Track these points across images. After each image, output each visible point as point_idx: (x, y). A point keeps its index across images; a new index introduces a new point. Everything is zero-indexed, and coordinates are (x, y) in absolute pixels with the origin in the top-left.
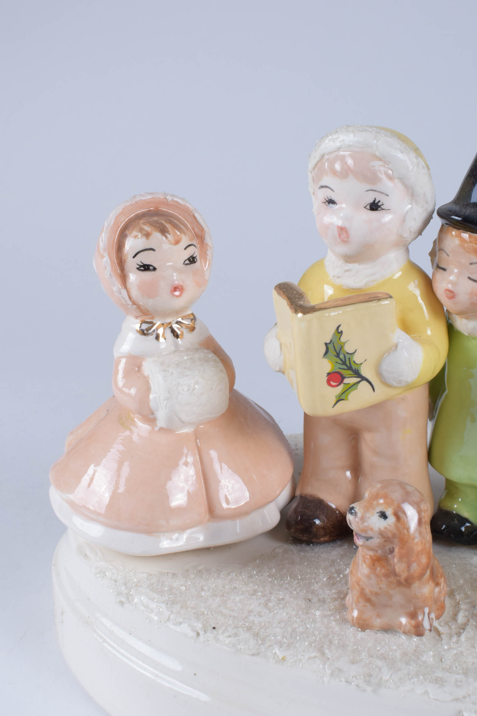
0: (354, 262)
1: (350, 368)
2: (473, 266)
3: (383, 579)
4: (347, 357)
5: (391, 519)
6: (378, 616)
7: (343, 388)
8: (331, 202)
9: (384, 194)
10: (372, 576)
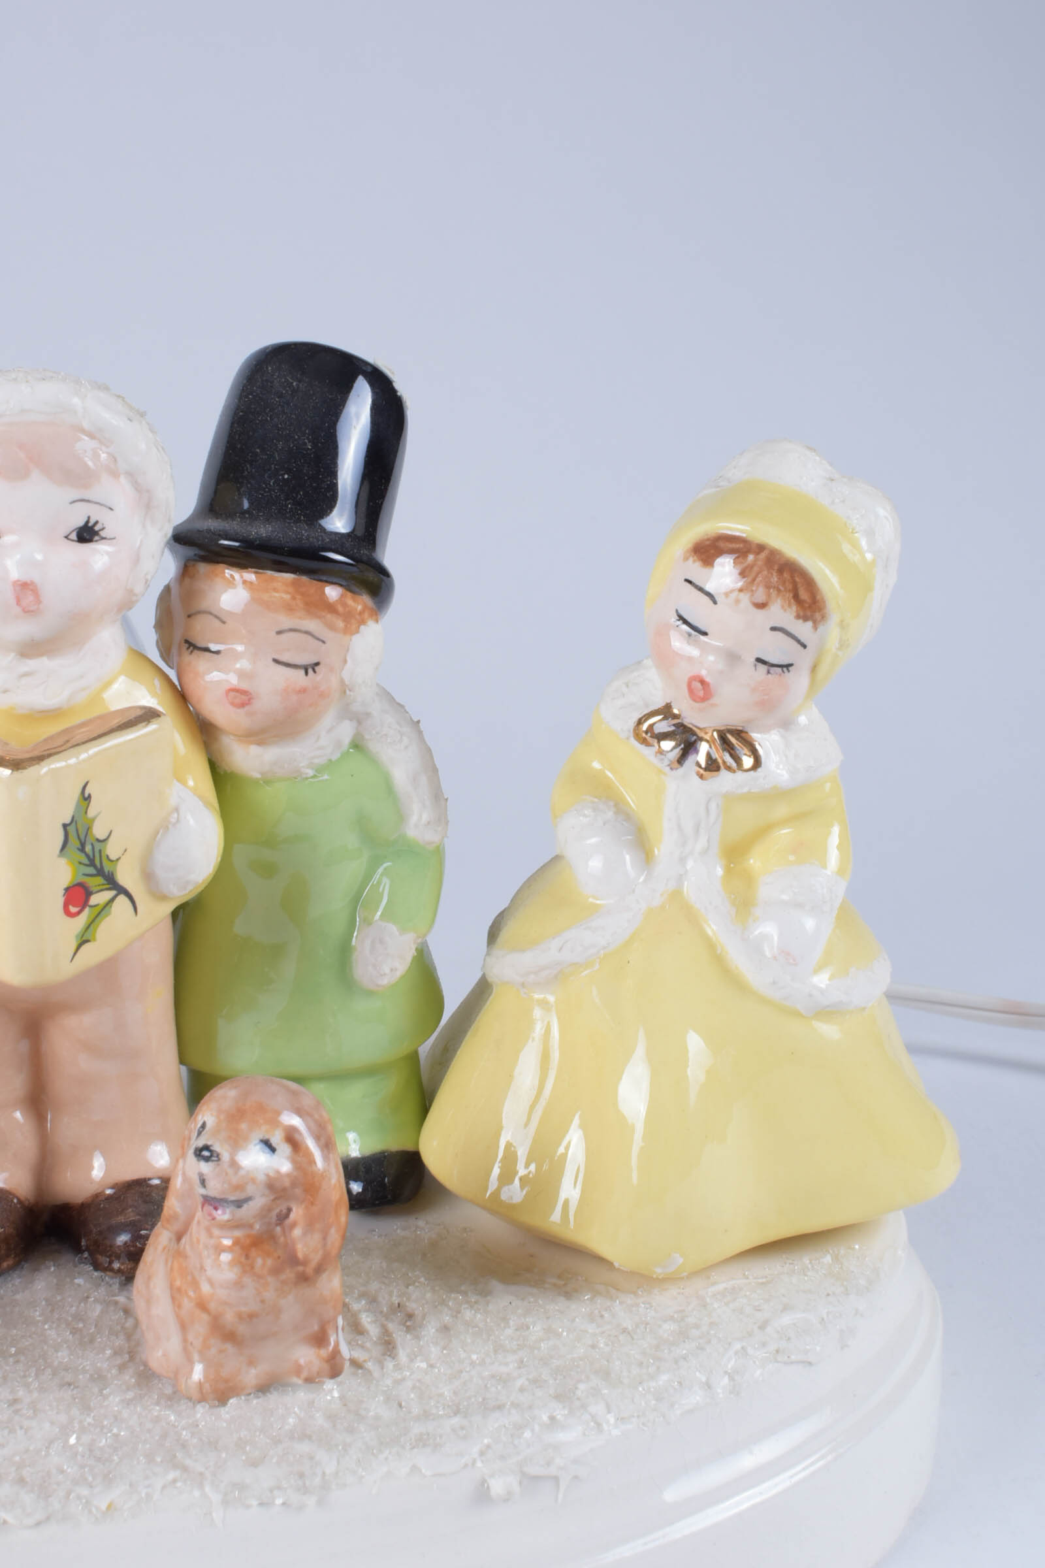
0: (41, 655)
1: (100, 872)
2: (284, 636)
3: (270, 1279)
4: (98, 846)
5: (283, 1150)
6: (251, 1363)
7: (89, 917)
9: (101, 505)
10: (247, 1280)
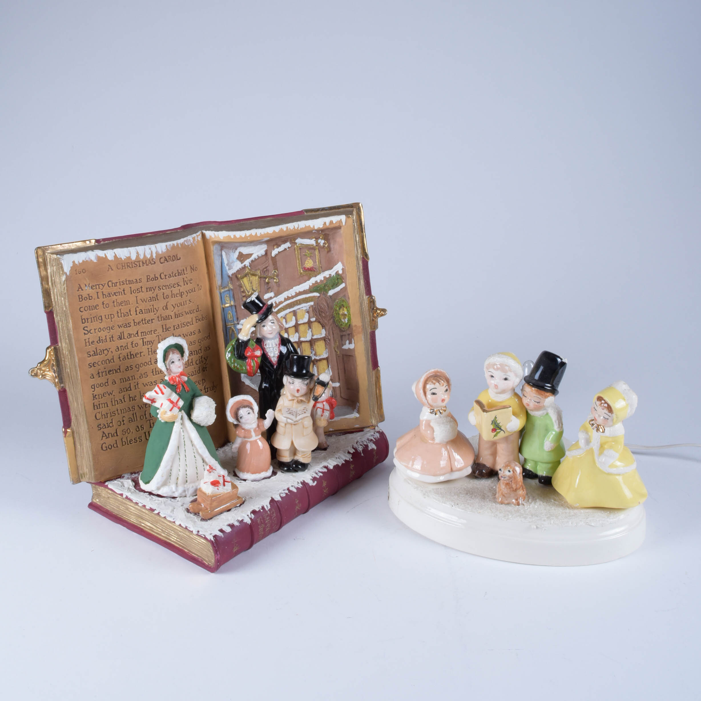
0: (499, 394)
1: (498, 427)
2: (535, 398)
3: (508, 489)
4: (498, 424)
5: (512, 472)
6: (507, 500)
7: (496, 433)
8: (492, 376)
9: (508, 376)
10: (505, 489)
